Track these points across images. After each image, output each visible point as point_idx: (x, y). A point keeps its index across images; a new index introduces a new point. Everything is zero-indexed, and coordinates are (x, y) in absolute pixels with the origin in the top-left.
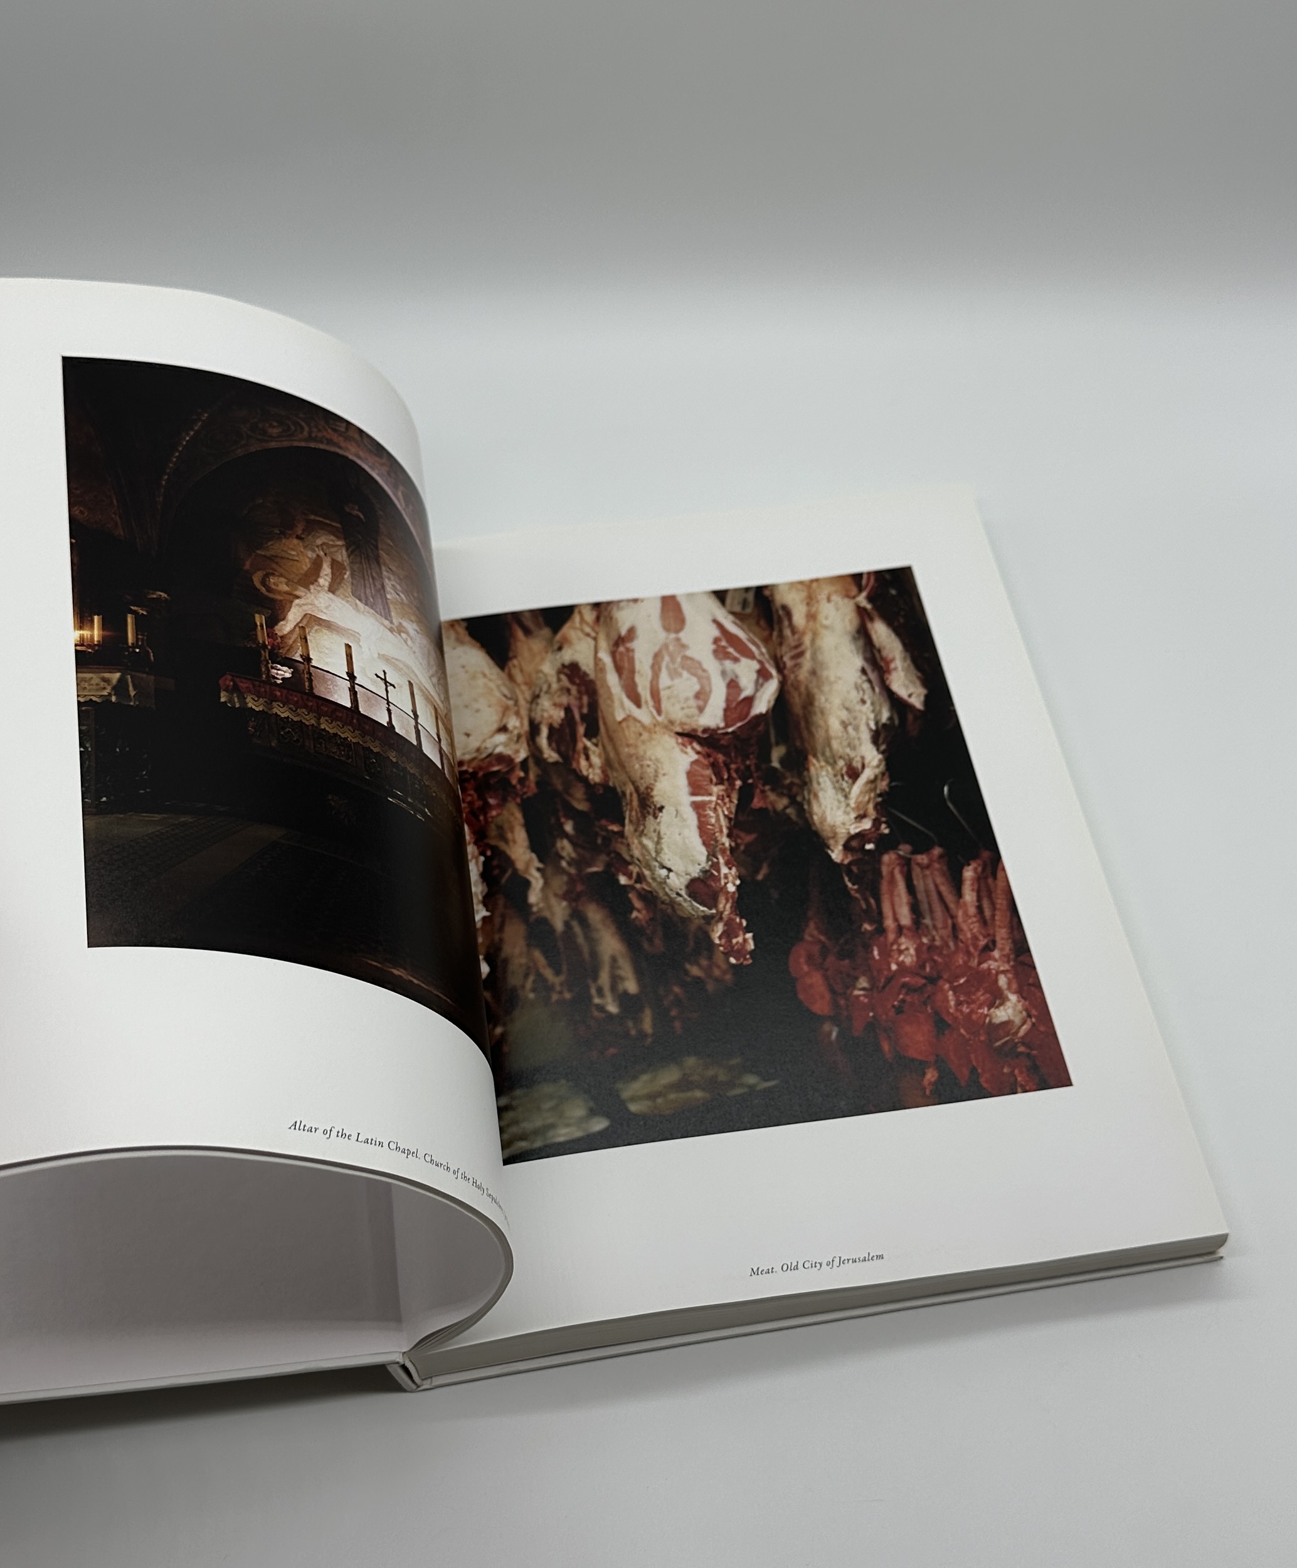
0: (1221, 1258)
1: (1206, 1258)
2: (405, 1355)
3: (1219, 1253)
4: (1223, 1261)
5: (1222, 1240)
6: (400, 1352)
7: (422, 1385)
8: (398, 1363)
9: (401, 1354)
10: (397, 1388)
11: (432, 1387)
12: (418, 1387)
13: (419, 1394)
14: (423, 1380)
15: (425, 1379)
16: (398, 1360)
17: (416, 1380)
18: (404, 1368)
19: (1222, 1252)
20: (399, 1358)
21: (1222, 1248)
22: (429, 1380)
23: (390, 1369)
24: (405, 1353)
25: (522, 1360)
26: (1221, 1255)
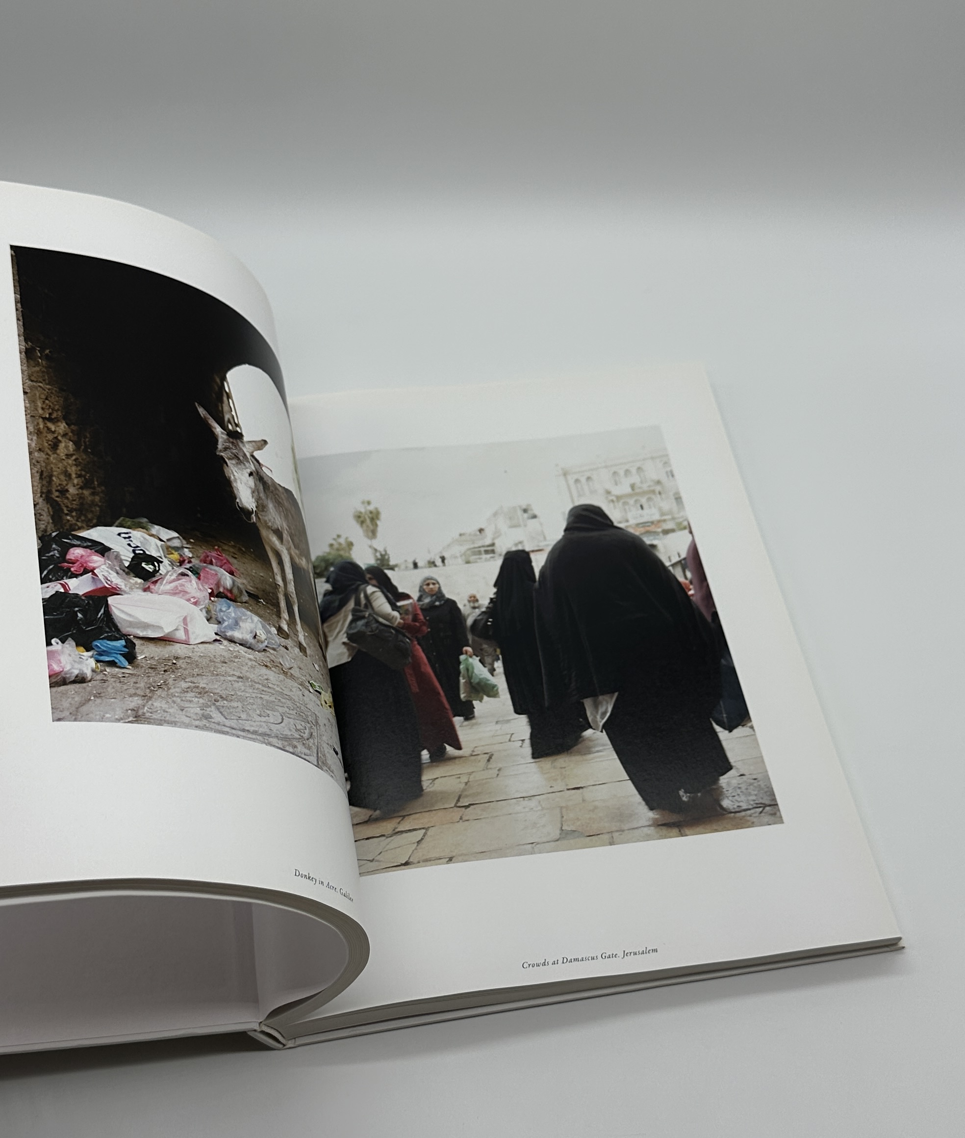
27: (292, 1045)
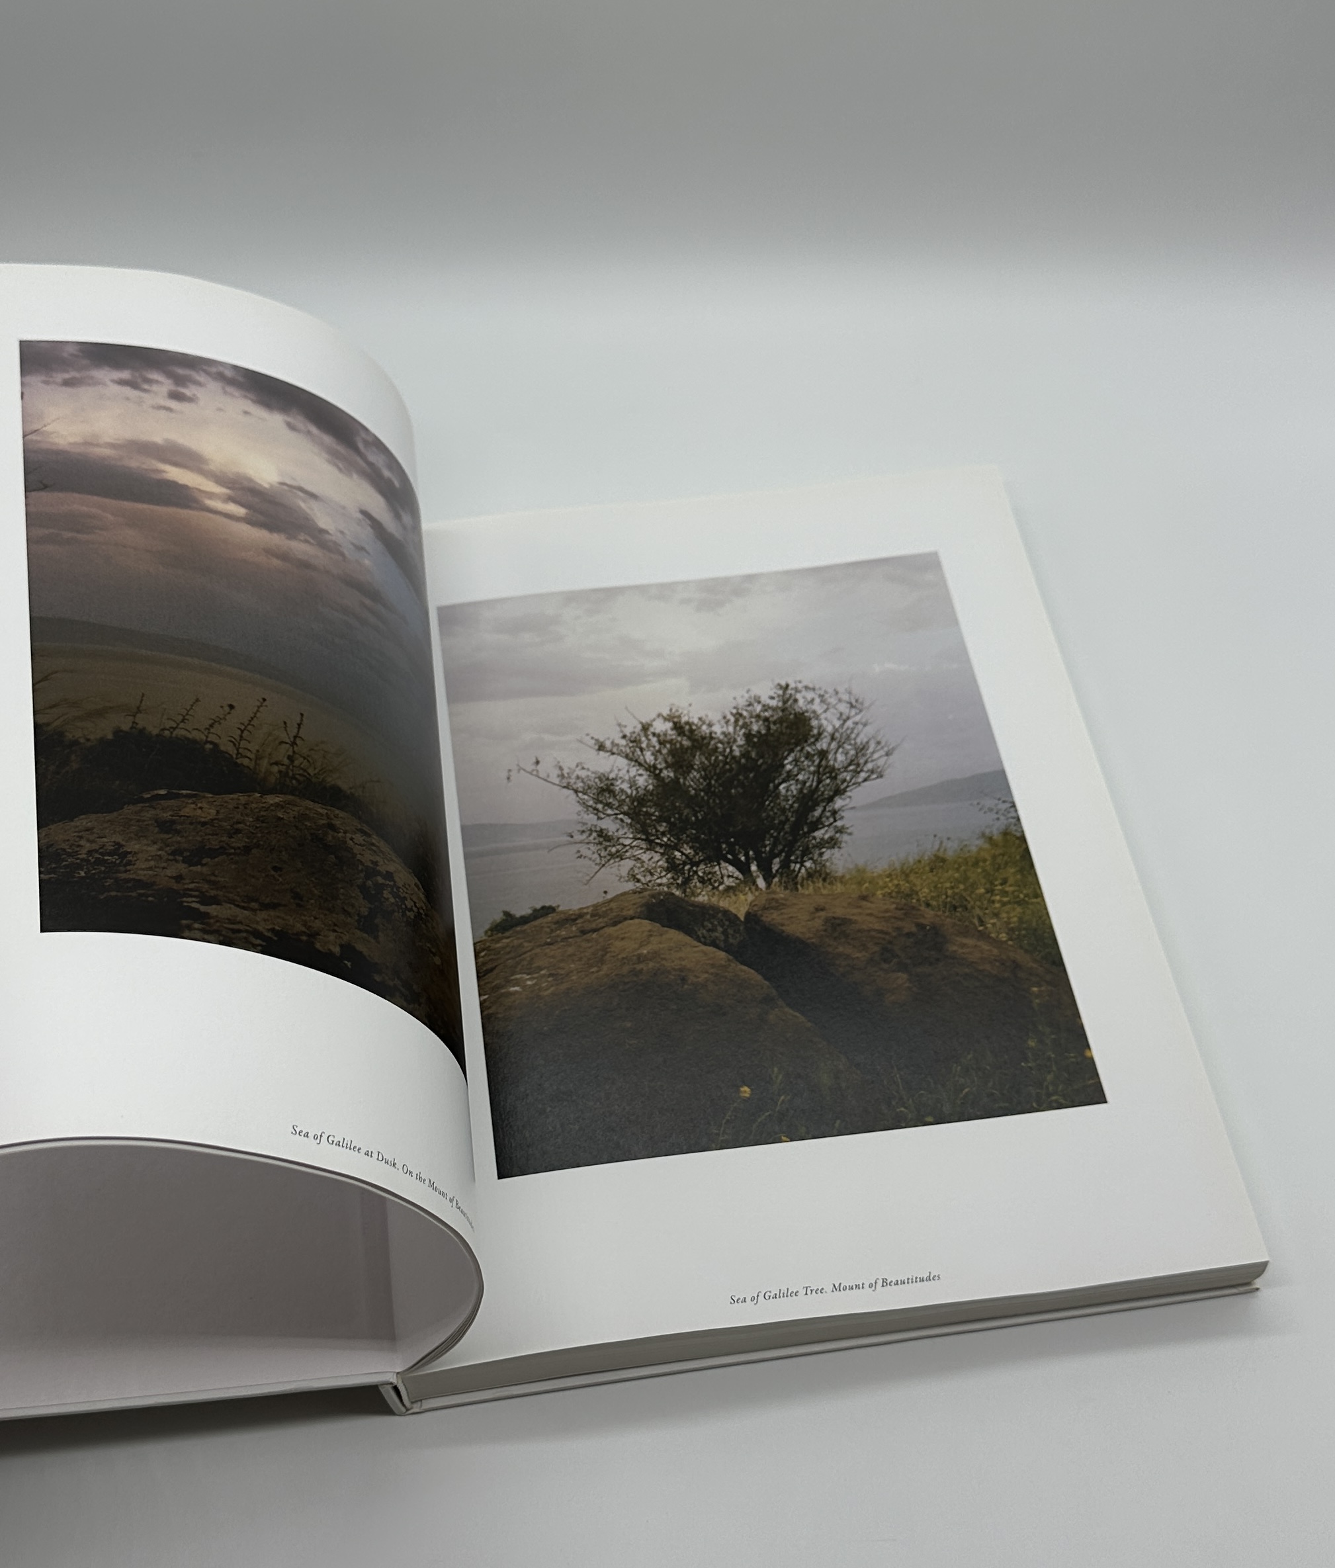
0: (1257, 1289)
1: (1242, 1289)
2: (398, 1375)
3: (1254, 1284)
4: (1258, 1293)
5: (1259, 1269)
6: (395, 1372)
7: (412, 1408)
8: (391, 1383)
9: (395, 1375)
10: (387, 1410)
11: (421, 1411)
12: (408, 1410)
13: (407, 1418)
14: (412, 1403)
15: (416, 1402)
16: (391, 1380)
17: (404, 1401)
18: (396, 1389)
19: (1258, 1283)
20: (393, 1379)
21: (1259, 1278)
22: (419, 1403)
23: (382, 1390)
24: (398, 1373)
25: (516, 1385)
26: (1258, 1287)
27: (418, 1410)
